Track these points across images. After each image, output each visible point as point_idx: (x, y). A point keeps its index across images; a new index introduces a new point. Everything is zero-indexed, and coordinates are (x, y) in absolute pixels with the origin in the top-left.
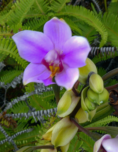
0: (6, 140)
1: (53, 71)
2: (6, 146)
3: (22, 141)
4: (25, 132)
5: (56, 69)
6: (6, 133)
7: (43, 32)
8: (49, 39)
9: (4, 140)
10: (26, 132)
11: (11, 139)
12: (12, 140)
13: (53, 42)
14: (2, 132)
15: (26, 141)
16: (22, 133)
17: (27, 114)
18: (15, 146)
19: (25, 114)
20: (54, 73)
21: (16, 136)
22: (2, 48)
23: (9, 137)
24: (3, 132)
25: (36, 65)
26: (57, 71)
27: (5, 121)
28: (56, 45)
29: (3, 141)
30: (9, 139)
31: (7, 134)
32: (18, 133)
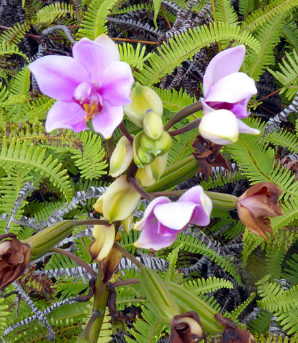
0: (34, 317)
1: (89, 111)
2: (36, 328)
3: (64, 321)
4: (66, 302)
5: (93, 108)
6: (33, 305)
7: (72, 56)
8: (83, 67)
9: (30, 318)
10: (68, 302)
11: (42, 315)
12: (43, 317)
13: (88, 71)
14: (28, 301)
15: (72, 320)
16: (62, 304)
17: (70, 270)
18: (49, 327)
19: (67, 270)
20: (91, 113)
21: (51, 309)
22: (29, 159)
23: (39, 312)
24: (29, 303)
25: (65, 104)
26: (94, 112)
27: (34, 282)
28: (92, 74)
29: (28, 320)
30: (39, 315)
31: (34, 307)
32: (55, 305)
